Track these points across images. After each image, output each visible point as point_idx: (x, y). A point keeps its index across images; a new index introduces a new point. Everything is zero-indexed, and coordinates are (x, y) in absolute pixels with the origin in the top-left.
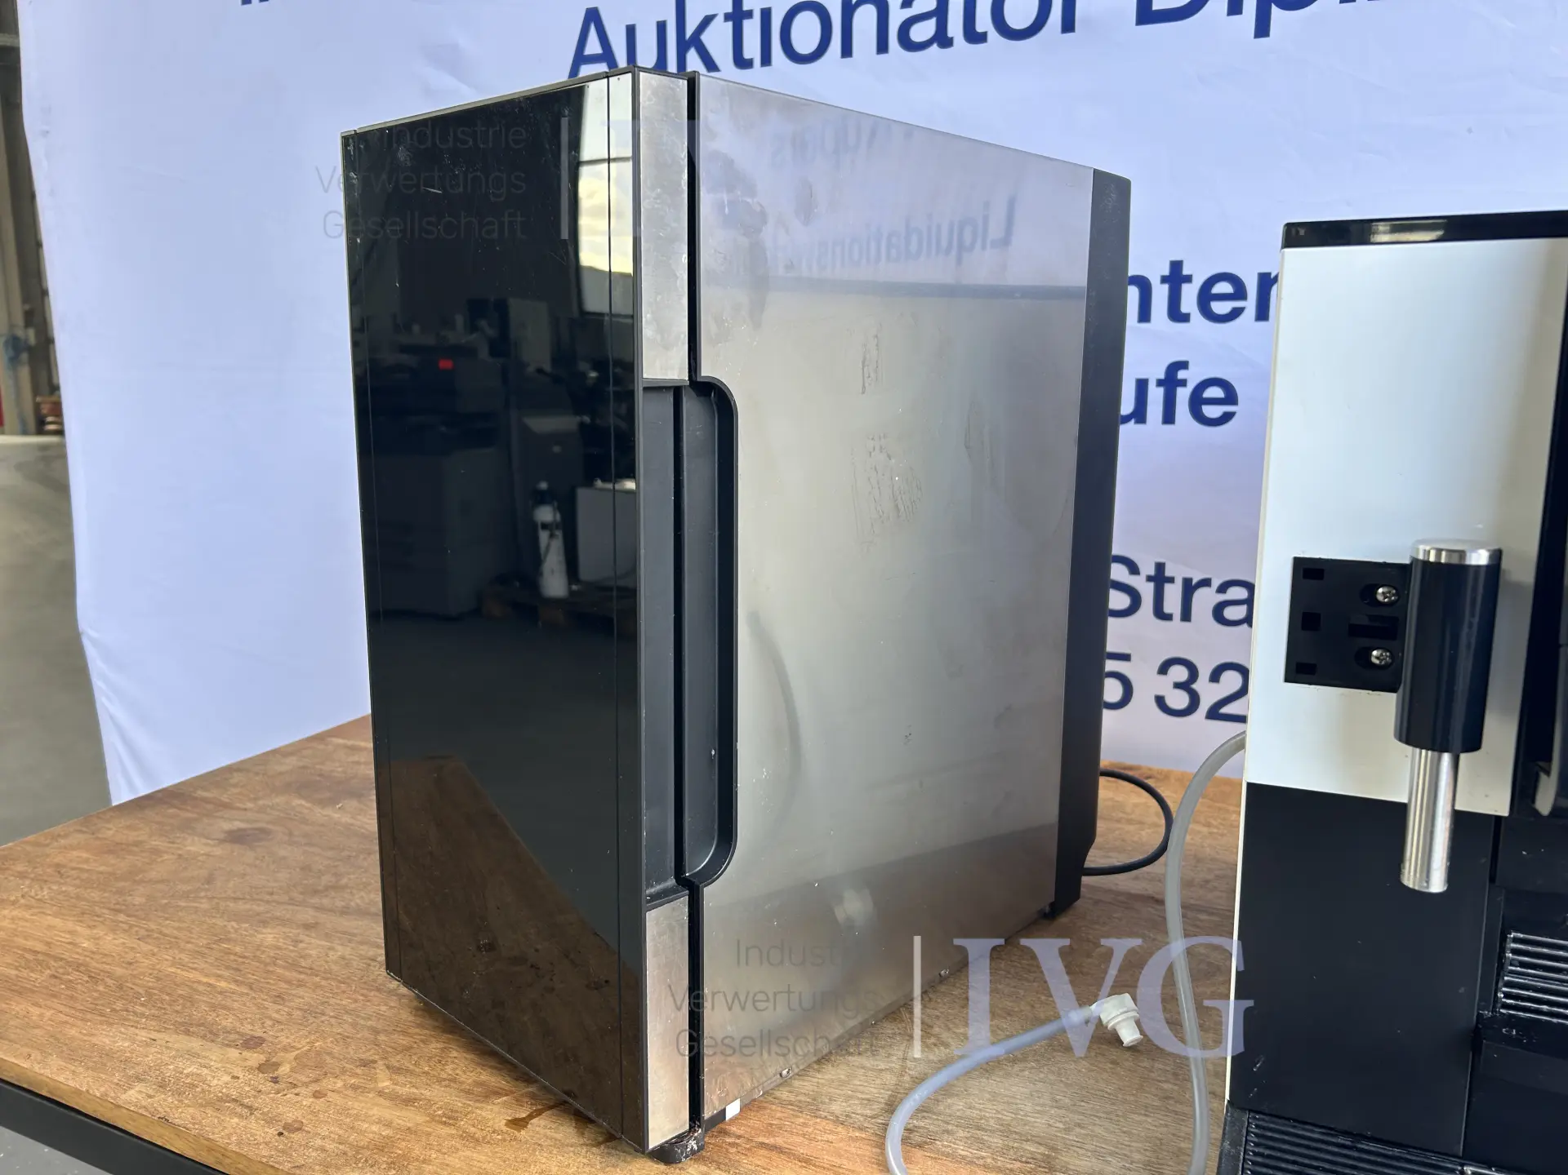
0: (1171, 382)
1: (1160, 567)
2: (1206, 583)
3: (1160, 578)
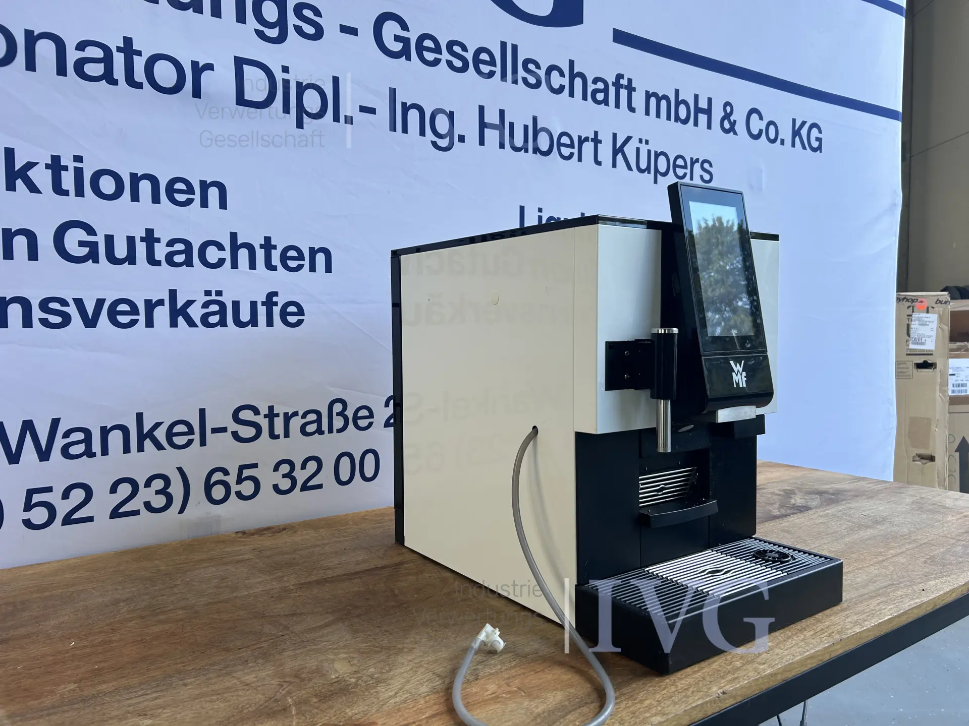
0: (269, 302)
1: (271, 408)
2: (295, 414)
3: (271, 415)
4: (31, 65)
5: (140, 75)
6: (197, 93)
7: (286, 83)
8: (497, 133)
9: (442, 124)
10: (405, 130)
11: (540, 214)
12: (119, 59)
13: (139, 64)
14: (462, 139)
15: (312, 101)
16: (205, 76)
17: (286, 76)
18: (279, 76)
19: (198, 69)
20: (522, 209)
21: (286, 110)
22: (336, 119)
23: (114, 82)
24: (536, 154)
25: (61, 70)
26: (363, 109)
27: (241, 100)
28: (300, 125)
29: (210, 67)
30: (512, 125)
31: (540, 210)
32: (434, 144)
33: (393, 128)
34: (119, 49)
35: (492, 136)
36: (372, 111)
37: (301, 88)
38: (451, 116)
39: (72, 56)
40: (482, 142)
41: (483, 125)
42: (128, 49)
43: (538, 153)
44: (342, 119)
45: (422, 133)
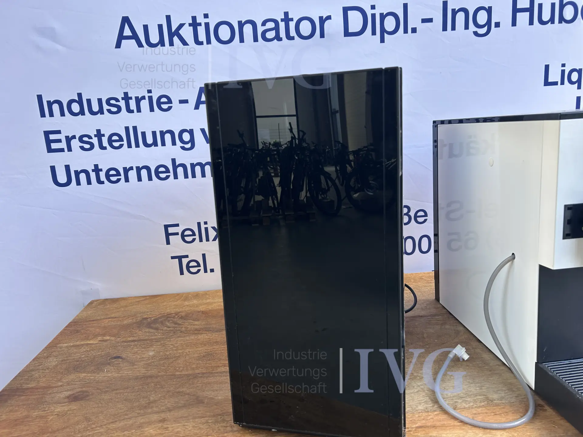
4: (242, 40)
5: (293, 33)
6: (322, 35)
7: (373, 16)
8: (527, 14)
9: (482, 18)
10: (453, 28)
11: (563, 68)
12: (282, 25)
13: (292, 25)
14: (497, 25)
15: (390, 25)
16: (327, 24)
17: (373, 11)
18: (369, 12)
19: (322, 21)
20: (547, 67)
21: (374, 33)
22: (406, 31)
23: (280, 39)
24: (562, 23)
25: (256, 39)
26: (424, 21)
27: (347, 34)
28: (382, 40)
29: (329, 18)
30: (540, 6)
31: (563, 65)
32: (476, 33)
33: (445, 29)
34: (282, 20)
35: (522, 18)
36: (430, 20)
37: (383, 17)
38: (489, 10)
39: (260, 29)
40: (514, 24)
41: (516, 10)
42: (287, 19)
43: (563, 22)
44: (410, 30)
45: (467, 27)
